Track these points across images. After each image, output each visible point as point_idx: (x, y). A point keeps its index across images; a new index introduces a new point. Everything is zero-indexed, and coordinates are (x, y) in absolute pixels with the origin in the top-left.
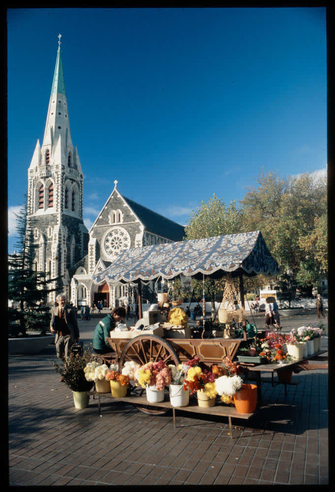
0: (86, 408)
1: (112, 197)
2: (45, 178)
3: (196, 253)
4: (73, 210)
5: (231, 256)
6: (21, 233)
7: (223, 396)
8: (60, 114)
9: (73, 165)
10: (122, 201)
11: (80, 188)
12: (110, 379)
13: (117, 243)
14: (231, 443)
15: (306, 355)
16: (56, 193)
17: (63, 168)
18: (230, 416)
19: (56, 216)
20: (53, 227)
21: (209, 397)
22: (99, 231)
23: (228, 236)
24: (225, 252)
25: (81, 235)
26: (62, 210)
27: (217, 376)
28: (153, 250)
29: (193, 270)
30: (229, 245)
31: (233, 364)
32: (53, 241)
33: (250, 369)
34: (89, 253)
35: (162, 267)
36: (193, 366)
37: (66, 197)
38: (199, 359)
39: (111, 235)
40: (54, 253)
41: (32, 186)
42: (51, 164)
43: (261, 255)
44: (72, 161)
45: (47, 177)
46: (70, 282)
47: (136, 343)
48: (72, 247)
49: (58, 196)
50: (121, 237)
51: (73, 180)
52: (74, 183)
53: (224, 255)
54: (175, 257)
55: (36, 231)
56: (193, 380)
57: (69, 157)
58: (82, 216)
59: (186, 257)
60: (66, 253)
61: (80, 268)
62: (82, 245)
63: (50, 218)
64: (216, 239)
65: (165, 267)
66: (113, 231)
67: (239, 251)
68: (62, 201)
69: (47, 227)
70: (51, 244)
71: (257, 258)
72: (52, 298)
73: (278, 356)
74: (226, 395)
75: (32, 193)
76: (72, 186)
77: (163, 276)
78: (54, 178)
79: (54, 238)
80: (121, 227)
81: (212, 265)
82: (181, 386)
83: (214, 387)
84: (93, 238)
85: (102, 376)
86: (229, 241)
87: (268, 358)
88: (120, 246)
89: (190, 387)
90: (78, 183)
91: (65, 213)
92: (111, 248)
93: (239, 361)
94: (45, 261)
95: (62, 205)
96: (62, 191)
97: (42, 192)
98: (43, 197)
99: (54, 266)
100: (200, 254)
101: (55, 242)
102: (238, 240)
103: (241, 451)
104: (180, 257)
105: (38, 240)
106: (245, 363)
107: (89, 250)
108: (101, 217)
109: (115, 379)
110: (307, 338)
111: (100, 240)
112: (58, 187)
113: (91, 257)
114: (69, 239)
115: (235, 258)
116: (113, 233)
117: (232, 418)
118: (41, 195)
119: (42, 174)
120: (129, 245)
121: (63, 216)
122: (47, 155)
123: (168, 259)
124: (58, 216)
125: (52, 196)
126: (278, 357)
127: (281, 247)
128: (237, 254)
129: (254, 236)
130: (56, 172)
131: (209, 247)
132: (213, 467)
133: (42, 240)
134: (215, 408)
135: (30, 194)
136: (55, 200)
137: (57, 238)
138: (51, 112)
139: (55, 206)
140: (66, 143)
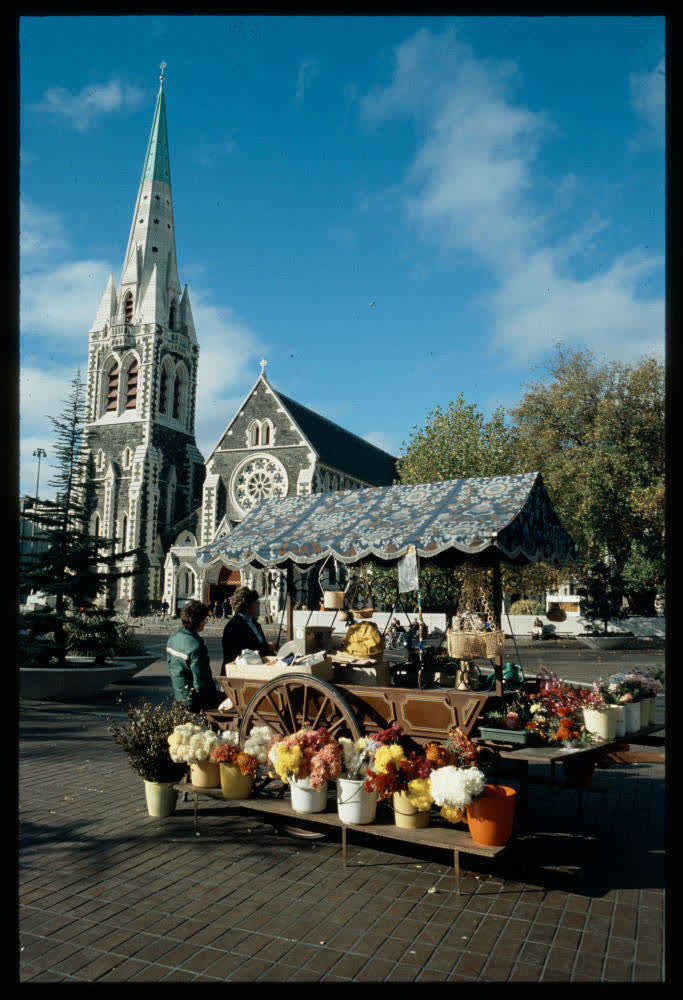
0: (170, 815)
1: (255, 393)
2: (122, 350)
3: (405, 512)
4: (176, 415)
5: (477, 523)
6: (64, 458)
7: (446, 807)
8: (156, 221)
9: (178, 326)
10: (275, 402)
11: (192, 372)
12: (218, 760)
13: (260, 486)
14: (457, 906)
15: (623, 734)
16: (144, 380)
17: (159, 332)
18: (457, 849)
19: (141, 427)
20: (134, 450)
21: (416, 808)
22: (225, 461)
23: (473, 482)
24: (465, 513)
25: (189, 467)
26: (153, 416)
27: (435, 766)
28: (320, 502)
29: (398, 546)
30: (475, 500)
31: (469, 743)
32: (133, 477)
33: (504, 755)
34: (204, 505)
35: (336, 537)
36: (388, 742)
37: (163, 389)
38: (401, 729)
39: (249, 469)
40: (133, 501)
41: (96, 365)
42: (133, 321)
43: (539, 523)
44: (177, 318)
45: (127, 348)
46: (162, 561)
47: (275, 689)
48: (171, 491)
49: (147, 388)
50: (268, 475)
51: (177, 357)
52: (180, 362)
53: (463, 518)
54: (363, 518)
55: (101, 453)
56: (386, 772)
57: (172, 309)
58: (192, 428)
59: (384, 520)
60: (157, 502)
61: (186, 533)
62: (190, 486)
63: (130, 430)
64: (448, 486)
65: (342, 538)
66: (253, 462)
67: (493, 512)
68: (154, 397)
69: (121, 449)
70: (128, 482)
71: (531, 529)
72: (126, 591)
73: (562, 731)
74: (452, 807)
75: (95, 380)
76: (174, 368)
77: (337, 556)
78: (140, 351)
79: (134, 471)
80: (271, 453)
81: (436, 539)
82: (362, 782)
83: (427, 786)
84: (213, 473)
85: (204, 753)
86: (475, 491)
87: (541, 733)
88: (267, 492)
89: (379, 785)
90: (187, 362)
91: (158, 421)
92: (247, 496)
93: (483, 737)
94: (115, 516)
95: (153, 405)
96: (155, 377)
97: (116, 377)
98: (115, 388)
99: (132, 527)
100: (414, 515)
101: (137, 480)
102: (492, 490)
103: (475, 922)
104: (374, 520)
105: (104, 473)
106: (494, 741)
107: (205, 498)
108: (231, 433)
109: (229, 761)
110: (624, 698)
111: (228, 479)
112: (147, 367)
113: (206, 511)
114: (165, 473)
115: (483, 526)
116: (254, 465)
117: (460, 853)
118: (113, 384)
119: (117, 342)
120: (285, 491)
121: (154, 426)
122: (129, 303)
123: (349, 522)
124: (144, 427)
125: (135, 385)
126: (562, 733)
127: (594, 508)
128: (488, 518)
129: (525, 483)
130: (145, 339)
131: (433, 502)
132: (413, 952)
133: (111, 473)
134: (428, 831)
135: (91, 380)
136: (140, 395)
137: (141, 471)
138: (139, 218)
139: (139, 407)
140: (167, 281)
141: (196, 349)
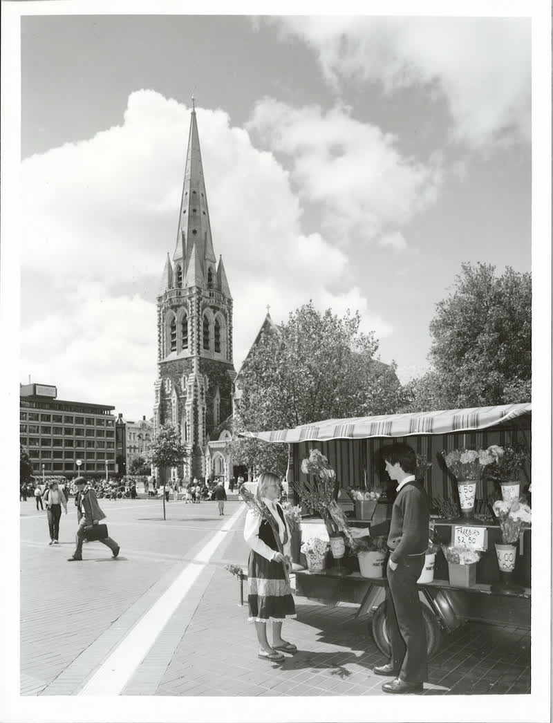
1: (263, 330)
2: (175, 308)
8: (194, 211)
9: (214, 284)
11: (228, 318)
16: (191, 328)
17: (199, 293)
20: (188, 376)
26: (198, 352)
32: (188, 396)
37: (206, 333)
40: (189, 412)
41: (162, 321)
42: (184, 287)
44: (214, 278)
45: (179, 306)
46: (205, 451)
48: (217, 401)
49: (193, 333)
51: (215, 309)
52: (218, 313)
55: (168, 381)
57: (210, 274)
58: (231, 358)
60: (205, 412)
61: (224, 431)
63: (184, 363)
68: (199, 339)
69: (180, 377)
70: (185, 398)
72: (187, 472)
75: (162, 330)
76: (214, 317)
78: (187, 307)
79: (188, 391)
84: (239, 389)
90: (224, 312)
91: (202, 355)
95: (199, 345)
96: (199, 325)
97: (174, 327)
98: (175, 335)
101: (190, 397)
105: (170, 394)
107: (235, 407)
112: (193, 318)
113: (236, 416)
114: (211, 391)
118: (174, 332)
119: (173, 303)
121: (200, 359)
122: (179, 273)
124: (193, 360)
125: (187, 332)
130: (190, 298)
133: (174, 393)
136: (189, 338)
137: (192, 391)
138: (183, 211)
139: (190, 347)
140: (205, 254)
141: (230, 301)
